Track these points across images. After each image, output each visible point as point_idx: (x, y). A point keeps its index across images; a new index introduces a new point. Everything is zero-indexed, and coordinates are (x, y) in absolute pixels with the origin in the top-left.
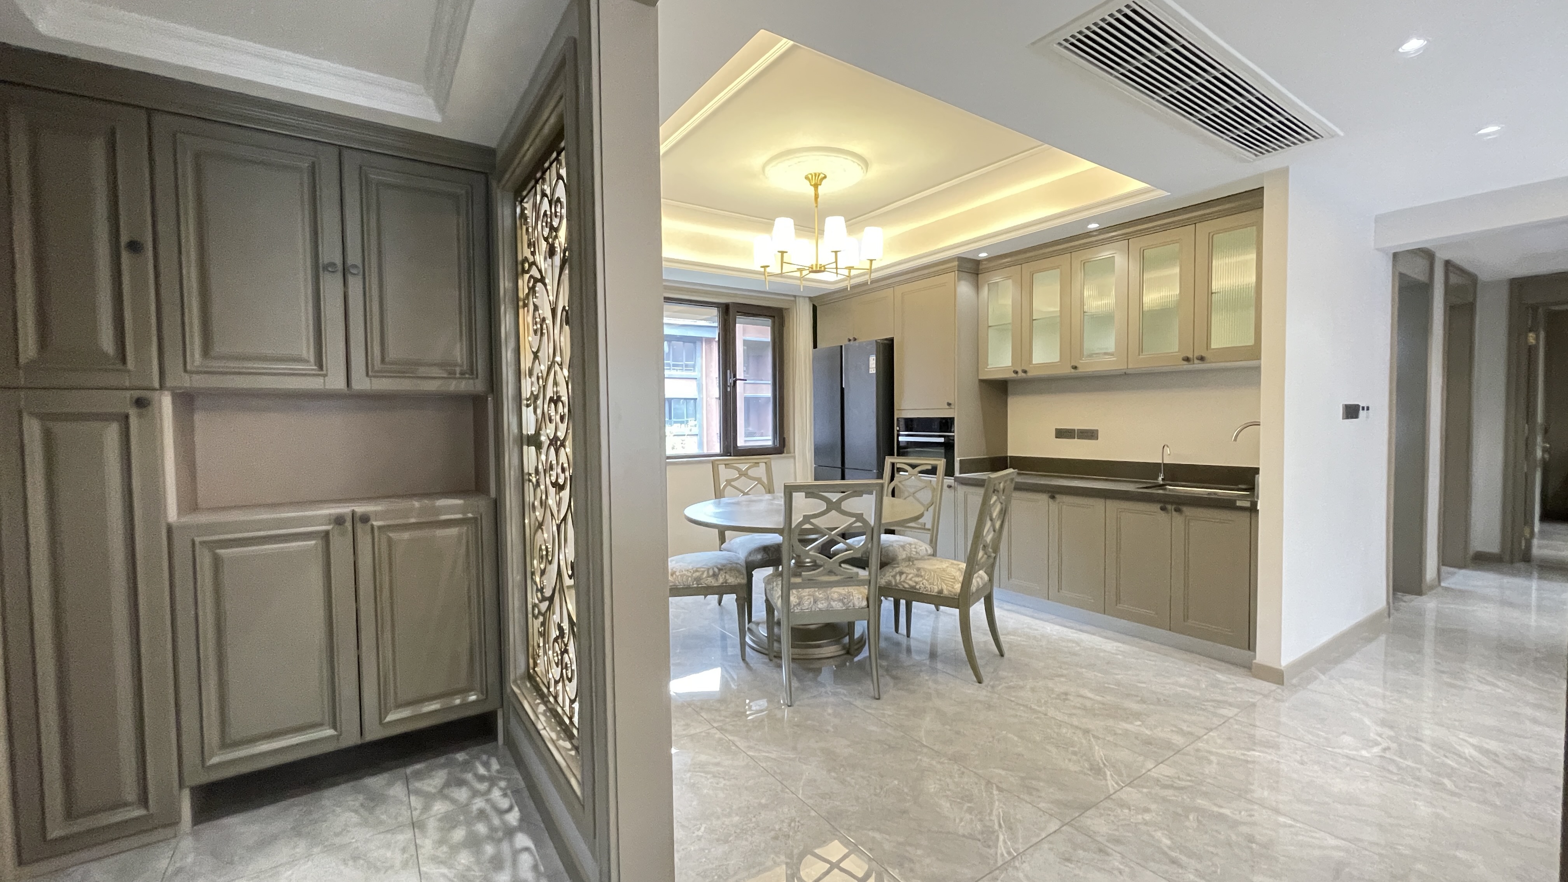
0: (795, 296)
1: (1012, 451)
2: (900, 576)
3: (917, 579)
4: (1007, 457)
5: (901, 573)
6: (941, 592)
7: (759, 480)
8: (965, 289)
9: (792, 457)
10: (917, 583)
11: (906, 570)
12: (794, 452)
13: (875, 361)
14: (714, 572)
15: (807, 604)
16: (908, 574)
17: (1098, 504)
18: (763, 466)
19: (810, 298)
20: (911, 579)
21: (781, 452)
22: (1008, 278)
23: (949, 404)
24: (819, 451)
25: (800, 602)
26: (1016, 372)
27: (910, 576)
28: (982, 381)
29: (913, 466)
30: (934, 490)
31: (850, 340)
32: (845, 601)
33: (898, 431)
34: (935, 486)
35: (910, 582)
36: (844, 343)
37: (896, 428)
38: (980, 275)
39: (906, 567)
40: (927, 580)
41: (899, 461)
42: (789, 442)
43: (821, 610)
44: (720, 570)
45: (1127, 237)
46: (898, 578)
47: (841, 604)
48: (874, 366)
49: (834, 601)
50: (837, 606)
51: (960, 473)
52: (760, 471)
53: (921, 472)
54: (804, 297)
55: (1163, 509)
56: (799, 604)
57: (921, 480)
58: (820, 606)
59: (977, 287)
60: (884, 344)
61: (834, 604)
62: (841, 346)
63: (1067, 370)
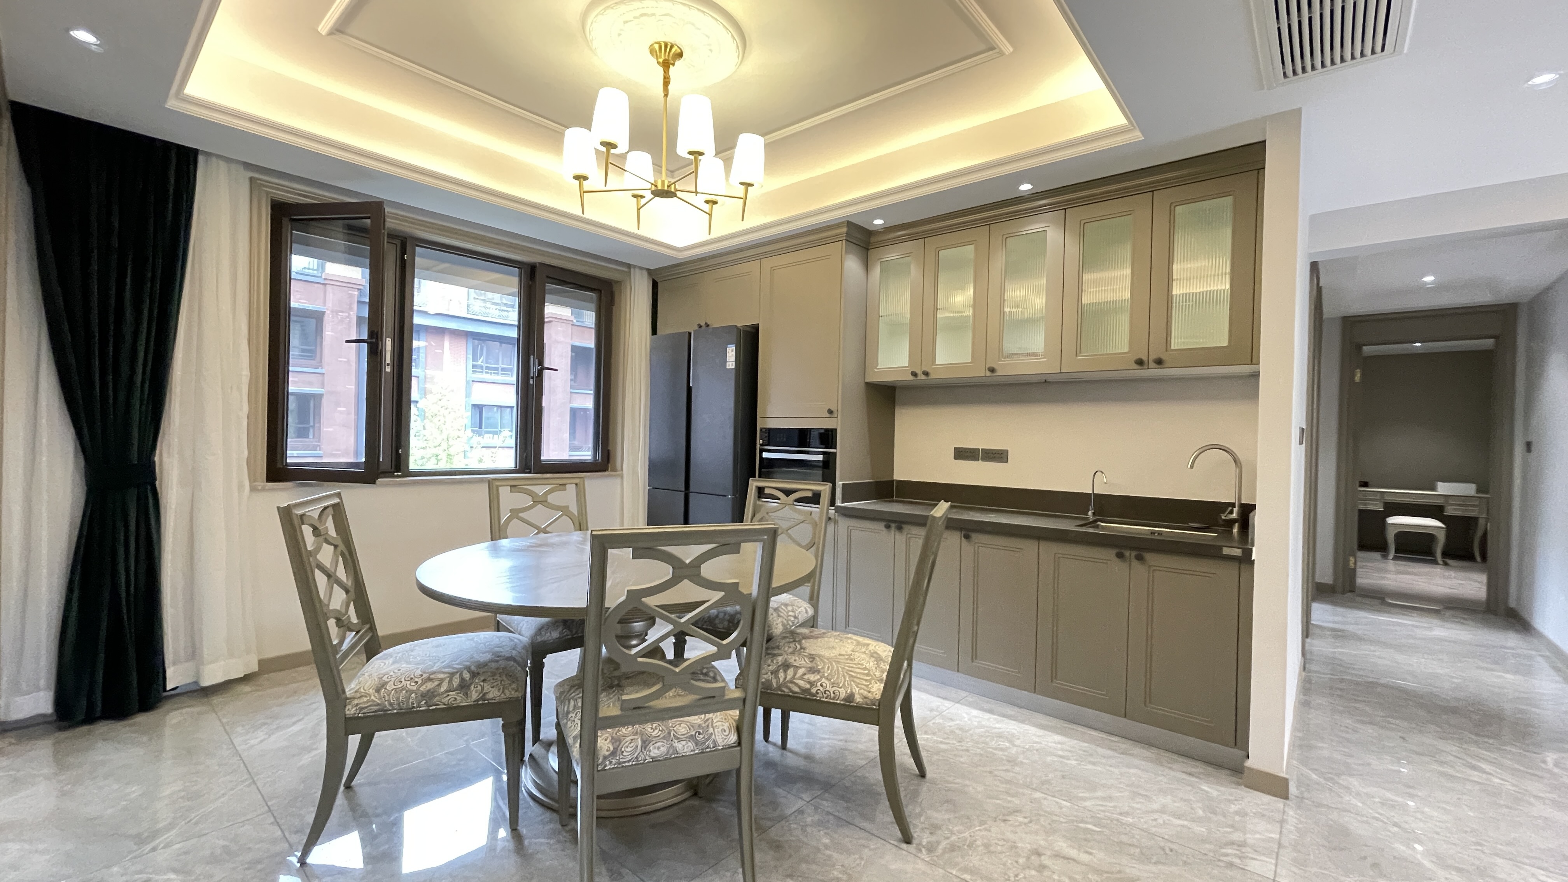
0: (629, 266)
1: (900, 474)
2: (785, 671)
3: (812, 677)
4: (894, 480)
5: (786, 666)
6: (850, 698)
7: (565, 510)
8: (852, 264)
9: (618, 475)
10: (812, 684)
11: (792, 659)
12: (622, 470)
13: (734, 353)
14: (462, 679)
15: (630, 750)
16: (797, 668)
17: (1029, 548)
18: (571, 489)
19: (649, 270)
20: (801, 678)
21: (605, 469)
22: (909, 254)
23: (830, 412)
24: (655, 468)
25: (615, 749)
26: (914, 374)
27: (801, 672)
28: (868, 384)
29: (788, 492)
30: (815, 525)
31: (700, 326)
32: (700, 738)
33: (761, 445)
34: (817, 519)
35: (801, 683)
36: (692, 328)
37: (759, 442)
38: (870, 252)
39: (793, 653)
40: (827, 679)
41: (769, 484)
42: (615, 456)
43: (655, 760)
44: (474, 675)
45: (1064, 207)
46: (781, 675)
47: (691, 745)
48: (733, 359)
49: (680, 740)
50: (685, 748)
51: (843, 503)
52: (567, 496)
53: (797, 500)
54: (641, 268)
55: (1120, 556)
56: (613, 753)
57: (796, 511)
58: (655, 753)
59: (867, 265)
60: (746, 332)
61: (679, 746)
62: (690, 334)
63: (980, 372)
